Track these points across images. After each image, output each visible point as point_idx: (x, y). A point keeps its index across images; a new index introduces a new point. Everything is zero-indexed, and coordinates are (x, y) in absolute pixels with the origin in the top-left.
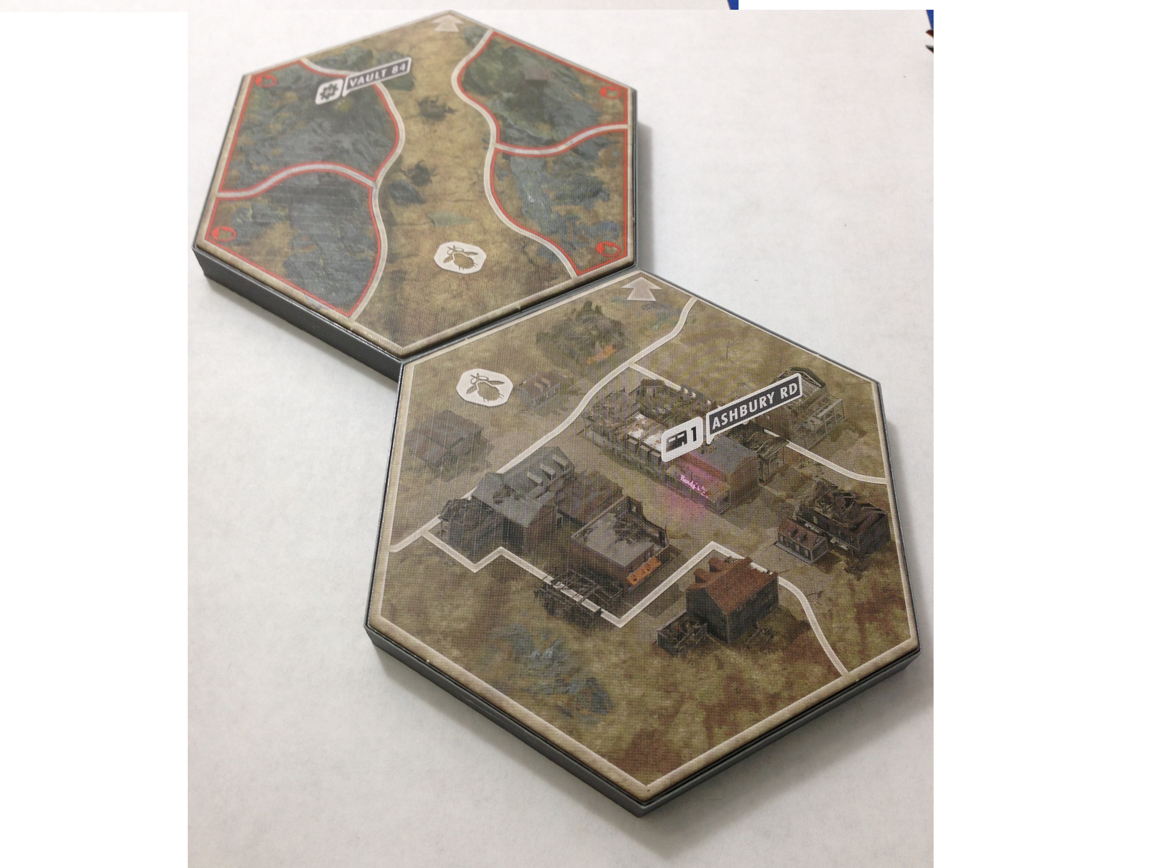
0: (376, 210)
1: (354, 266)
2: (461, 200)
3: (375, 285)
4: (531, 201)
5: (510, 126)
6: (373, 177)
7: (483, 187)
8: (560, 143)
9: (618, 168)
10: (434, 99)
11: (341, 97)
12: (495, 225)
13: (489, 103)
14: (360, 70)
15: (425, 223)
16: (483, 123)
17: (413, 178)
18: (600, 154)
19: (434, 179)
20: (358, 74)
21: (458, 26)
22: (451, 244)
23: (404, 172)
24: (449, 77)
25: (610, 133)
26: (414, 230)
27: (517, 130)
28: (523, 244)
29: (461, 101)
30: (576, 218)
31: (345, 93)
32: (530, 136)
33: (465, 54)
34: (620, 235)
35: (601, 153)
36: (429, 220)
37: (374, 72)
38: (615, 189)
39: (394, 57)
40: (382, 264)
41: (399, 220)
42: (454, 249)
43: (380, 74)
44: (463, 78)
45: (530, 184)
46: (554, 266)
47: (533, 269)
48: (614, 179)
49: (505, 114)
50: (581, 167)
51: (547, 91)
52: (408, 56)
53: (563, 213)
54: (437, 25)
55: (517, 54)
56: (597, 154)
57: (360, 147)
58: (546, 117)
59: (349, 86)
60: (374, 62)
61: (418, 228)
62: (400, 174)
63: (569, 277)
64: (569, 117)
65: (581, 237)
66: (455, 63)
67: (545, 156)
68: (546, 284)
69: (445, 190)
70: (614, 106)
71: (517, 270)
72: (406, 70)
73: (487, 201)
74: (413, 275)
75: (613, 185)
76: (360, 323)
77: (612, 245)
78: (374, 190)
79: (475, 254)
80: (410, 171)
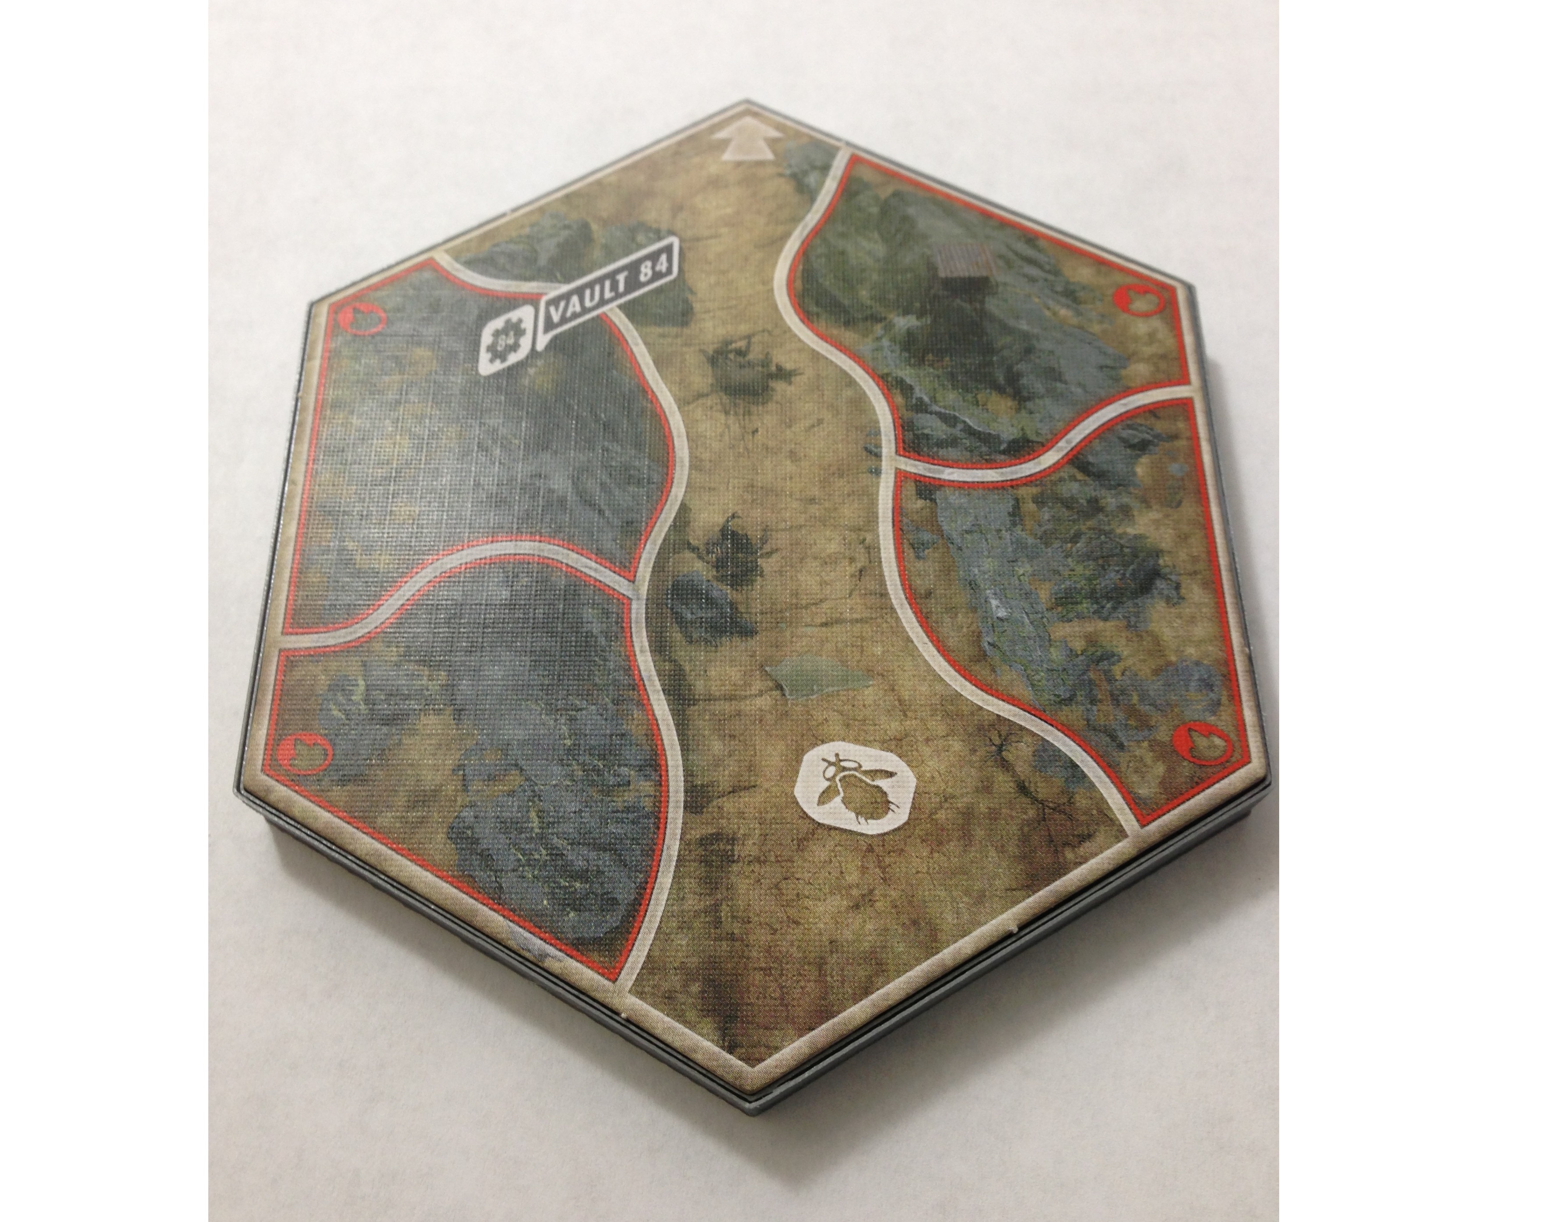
0: (645, 662)
1: (612, 828)
2: (839, 621)
3: (665, 880)
4: (1000, 615)
5: (920, 407)
6: (627, 570)
7: (882, 583)
8: (1046, 446)
9: (1189, 509)
10: (742, 344)
11: (533, 353)
12: (924, 689)
13: (866, 347)
14: (568, 280)
15: (761, 694)
16: (860, 402)
17: (719, 565)
18: (1140, 470)
19: (768, 565)
20: (565, 288)
21: (772, 143)
22: (827, 750)
23: (694, 549)
24: (768, 282)
25: (1153, 410)
26: (739, 714)
27: (940, 415)
28: (997, 741)
29: (804, 348)
30: (1109, 657)
31: (543, 341)
32: (970, 432)
33: (796, 220)
34: (1224, 700)
35: (1142, 468)
36: (770, 684)
37: (601, 280)
38: (1189, 567)
39: (640, 238)
40: (676, 815)
41: (700, 686)
42: (837, 763)
43: (614, 287)
44: (799, 284)
45: (989, 564)
46: (1082, 802)
47: (1031, 813)
48: (1183, 538)
49: (907, 374)
50: (1100, 509)
51: (992, 305)
52: (671, 233)
53: (1078, 645)
54: (724, 144)
55: (911, 211)
56: (1135, 474)
57: (592, 485)
58: (1001, 377)
59: (549, 325)
60: (597, 254)
61: (746, 706)
62: (688, 555)
63: (1121, 834)
64: (1053, 375)
65: (1132, 711)
66: (776, 243)
67: (1014, 484)
68: (1069, 855)
69: (796, 594)
70: (1152, 337)
71: (993, 815)
72: (669, 271)
73: (898, 619)
74: (750, 848)
75: (1183, 555)
76: (641, 999)
77: (1209, 731)
78: (634, 606)
79: (891, 774)
80: (710, 546)
